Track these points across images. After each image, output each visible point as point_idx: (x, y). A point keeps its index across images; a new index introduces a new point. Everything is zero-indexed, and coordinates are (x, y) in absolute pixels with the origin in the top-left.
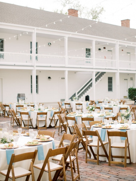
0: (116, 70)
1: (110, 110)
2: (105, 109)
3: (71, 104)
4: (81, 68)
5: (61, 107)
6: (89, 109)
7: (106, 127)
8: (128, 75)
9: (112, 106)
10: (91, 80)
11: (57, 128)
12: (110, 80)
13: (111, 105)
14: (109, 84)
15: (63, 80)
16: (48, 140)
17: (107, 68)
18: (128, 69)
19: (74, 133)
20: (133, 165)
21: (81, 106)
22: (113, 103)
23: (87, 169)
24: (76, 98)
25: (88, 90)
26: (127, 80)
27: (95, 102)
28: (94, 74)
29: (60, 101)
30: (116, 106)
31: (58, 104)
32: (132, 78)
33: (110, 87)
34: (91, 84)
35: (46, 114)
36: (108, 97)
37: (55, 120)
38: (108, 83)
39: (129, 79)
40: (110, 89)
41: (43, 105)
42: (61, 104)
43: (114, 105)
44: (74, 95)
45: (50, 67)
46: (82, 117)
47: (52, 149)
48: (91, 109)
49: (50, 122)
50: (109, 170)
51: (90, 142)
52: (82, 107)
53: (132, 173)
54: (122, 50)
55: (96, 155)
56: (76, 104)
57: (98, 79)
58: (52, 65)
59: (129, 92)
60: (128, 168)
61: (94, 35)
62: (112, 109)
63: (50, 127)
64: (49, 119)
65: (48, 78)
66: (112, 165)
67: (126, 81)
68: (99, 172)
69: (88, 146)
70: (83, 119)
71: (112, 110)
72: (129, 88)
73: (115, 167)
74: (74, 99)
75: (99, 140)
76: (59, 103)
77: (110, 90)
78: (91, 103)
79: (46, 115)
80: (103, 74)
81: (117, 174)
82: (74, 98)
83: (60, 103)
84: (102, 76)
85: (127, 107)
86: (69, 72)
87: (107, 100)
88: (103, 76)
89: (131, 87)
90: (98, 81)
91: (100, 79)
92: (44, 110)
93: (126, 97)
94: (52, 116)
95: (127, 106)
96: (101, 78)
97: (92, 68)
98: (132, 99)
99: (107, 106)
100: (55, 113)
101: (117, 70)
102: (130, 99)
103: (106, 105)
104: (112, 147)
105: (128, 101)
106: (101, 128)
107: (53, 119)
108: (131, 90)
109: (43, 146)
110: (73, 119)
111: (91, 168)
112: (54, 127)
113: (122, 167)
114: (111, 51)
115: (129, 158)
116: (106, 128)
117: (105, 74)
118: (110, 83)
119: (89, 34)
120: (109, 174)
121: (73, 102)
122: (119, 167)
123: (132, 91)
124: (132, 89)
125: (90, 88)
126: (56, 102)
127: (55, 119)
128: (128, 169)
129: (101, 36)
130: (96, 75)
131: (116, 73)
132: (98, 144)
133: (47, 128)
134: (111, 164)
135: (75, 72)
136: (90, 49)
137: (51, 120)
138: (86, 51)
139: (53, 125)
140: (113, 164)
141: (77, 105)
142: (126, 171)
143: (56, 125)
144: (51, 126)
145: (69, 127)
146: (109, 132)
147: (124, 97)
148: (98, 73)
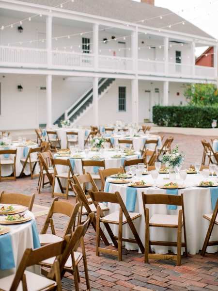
0: (132, 74)
1: (128, 145)
2: (120, 142)
3: (58, 133)
4: (73, 71)
5: (41, 138)
6: (95, 143)
7: (137, 183)
8: (152, 83)
9: (131, 138)
10: (91, 91)
11: (36, 177)
12: (122, 91)
13: (129, 136)
14: (121, 99)
15: (43, 91)
16: (22, 219)
17: (118, 71)
18: (153, 74)
19: (67, 189)
20: (192, 259)
21: (76, 136)
22: (133, 131)
23: (102, 272)
24: (67, 123)
25: (85, 108)
26: (149, 91)
27: (99, 129)
28: (97, 81)
29: (37, 127)
30: (138, 136)
31: (35, 133)
32: (158, 89)
33: (121, 103)
34: (92, 98)
35: (15, 152)
36: (121, 120)
37: (31, 163)
38: (119, 97)
39: (153, 91)
40: (122, 107)
41: (8, 135)
42: (40, 133)
43: (135, 136)
44: (63, 117)
45: (22, 68)
46: (83, 160)
47: (33, 250)
48: (98, 144)
49: (22, 167)
50: (147, 274)
51: (104, 212)
52: (78, 138)
53: (196, 279)
54: (143, 42)
55: (117, 239)
56: (68, 133)
57: (103, 91)
58: (24, 65)
59: (153, 113)
60: (185, 267)
61: (97, 15)
62: (131, 142)
63: (23, 176)
64: (21, 161)
65: (17, 87)
66: (152, 262)
67: (148, 93)
68: (127, 279)
69: (100, 221)
70: (84, 163)
71: (131, 145)
72: (154, 105)
73: (158, 265)
74: (63, 125)
75: (123, 210)
76: (36, 131)
77: (121, 109)
78: (92, 132)
79: (14, 155)
80: (111, 82)
81: (167, 285)
82: (63, 123)
83: (39, 130)
84: (109, 85)
85: (156, 139)
86: (54, 77)
87: (119, 126)
88: (111, 85)
89: (157, 104)
90: (103, 93)
91: (105, 91)
92: (11, 145)
93: (147, 120)
94: (26, 155)
95: (156, 136)
96: (108, 88)
97: (93, 72)
98: (158, 124)
99: (122, 138)
100: (32, 151)
101: (134, 75)
102: (155, 123)
103: (119, 136)
104: (151, 225)
105: (152, 128)
106: (125, 186)
107: (28, 161)
108: (156, 109)
109: (10, 236)
110: (67, 163)
111: (110, 269)
112: (29, 176)
113: (172, 267)
114: (124, 43)
115: (185, 245)
116: (136, 185)
117: (113, 82)
118: (122, 97)
119: (89, 13)
120: (149, 286)
121: (61, 129)
122: (166, 266)
123: (158, 111)
124: (158, 106)
125: (88, 105)
126: (31, 130)
127: (32, 161)
128: (185, 271)
129: (109, 17)
130: (99, 83)
131: (133, 80)
132: (121, 218)
133: (18, 178)
134: (150, 260)
135: (64, 78)
136: (89, 40)
137: (25, 164)
138: (83, 42)
139: (27, 172)
140: (152, 260)
141: (68, 136)
142: (182, 276)
143: (33, 172)
144: (24, 174)
145: (58, 179)
146: (145, 195)
147: (145, 120)
148: (103, 79)
